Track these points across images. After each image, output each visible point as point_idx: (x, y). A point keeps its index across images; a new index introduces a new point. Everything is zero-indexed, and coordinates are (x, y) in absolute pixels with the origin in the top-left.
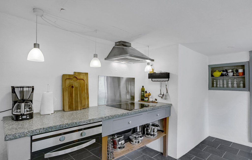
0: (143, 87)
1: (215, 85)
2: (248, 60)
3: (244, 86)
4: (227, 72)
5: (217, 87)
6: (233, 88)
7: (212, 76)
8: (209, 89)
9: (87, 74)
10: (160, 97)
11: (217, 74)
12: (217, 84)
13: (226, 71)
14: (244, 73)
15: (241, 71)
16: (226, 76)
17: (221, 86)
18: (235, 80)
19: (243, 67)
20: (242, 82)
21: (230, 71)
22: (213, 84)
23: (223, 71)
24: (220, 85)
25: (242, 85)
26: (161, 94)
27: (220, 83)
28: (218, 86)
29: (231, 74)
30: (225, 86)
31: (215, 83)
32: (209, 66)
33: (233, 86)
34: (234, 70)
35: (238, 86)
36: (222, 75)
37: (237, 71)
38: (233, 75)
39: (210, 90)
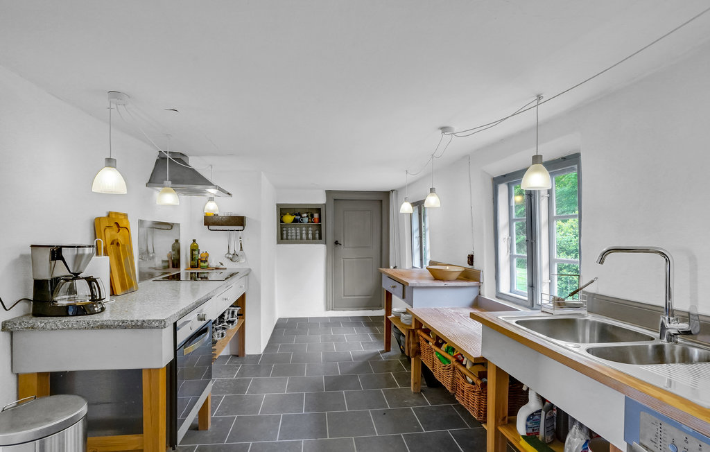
0: (194, 241)
1: (285, 236)
2: (325, 203)
3: (320, 238)
4: (301, 217)
5: (287, 239)
6: (308, 241)
7: (282, 222)
8: (278, 243)
9: (126, 215)
10: (228, 258)
11: (289, 219)
12: (287, 236)
13: (300, 215)
14: (320, 220)
15: (316, 216)
16: (300, 222)
17: (294, 237)
18: (310, 229)
19: (319, 210)
20: (317, 232)
21: (305, 215)
22: (282, 234)
23: (296, 215)
24: (291, 236)
25: (317, 236)
26: (229, 253)
27: (291, 233)
28: (289, 237)
29: (306, 220)
30: (299, 237)
31: (285, 232)
32: (278, 205)
33: (307, 238)
34: (309, 214)
35: (314, 238)
36: (295, 221)
37: (312, 216)
38: (308, 222)
39: (279, 245)
